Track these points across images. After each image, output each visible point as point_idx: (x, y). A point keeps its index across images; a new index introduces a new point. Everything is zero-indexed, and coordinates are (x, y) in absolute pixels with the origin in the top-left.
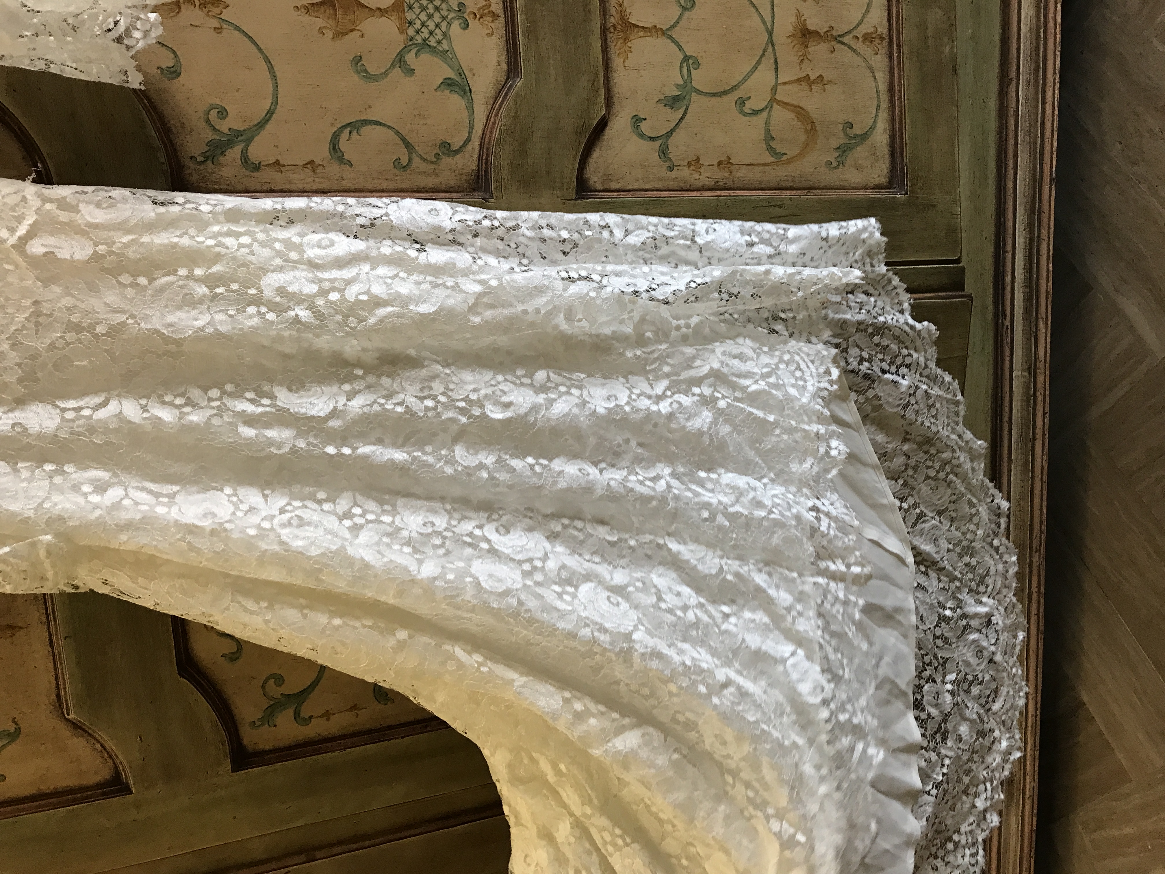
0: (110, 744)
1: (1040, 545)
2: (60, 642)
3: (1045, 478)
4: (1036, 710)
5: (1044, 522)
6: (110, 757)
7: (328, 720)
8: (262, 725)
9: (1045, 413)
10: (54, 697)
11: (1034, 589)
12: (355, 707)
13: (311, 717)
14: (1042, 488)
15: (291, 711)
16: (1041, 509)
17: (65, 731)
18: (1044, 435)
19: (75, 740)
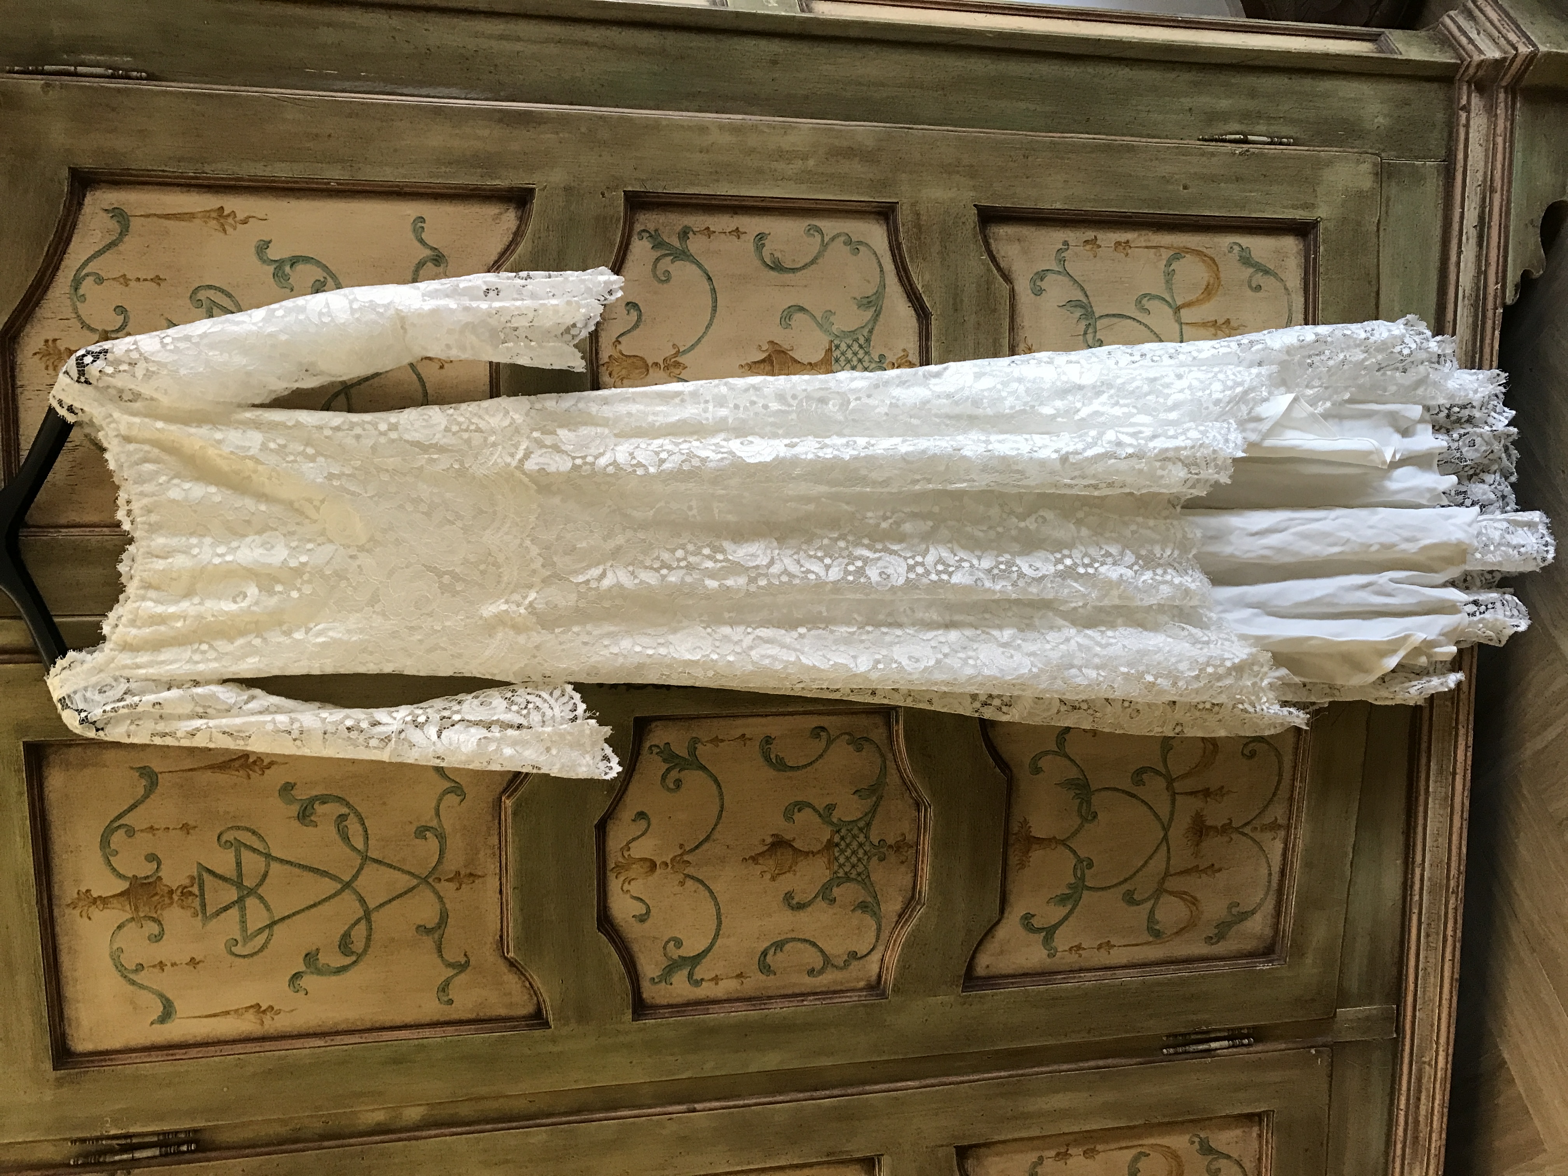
0: (538, 983)
1: (1458, 887)
2: (508, 890)
3: (1466, 815)
4: (1447, 1063)
5: (1463, 863)
6: (536, 994)
7: (717, 984)
8: (660, 981)
9: (1467, 747)
10: (498, 937)
11: (1450, 932)
12: (740, 976)
13: (702, 980)
14: (1461, 828)
15: (685, 972)
16: (1460, 848)
17: (503, 967)
18: (1465, 770)
19: (511, 976)
